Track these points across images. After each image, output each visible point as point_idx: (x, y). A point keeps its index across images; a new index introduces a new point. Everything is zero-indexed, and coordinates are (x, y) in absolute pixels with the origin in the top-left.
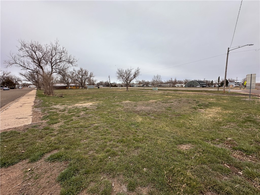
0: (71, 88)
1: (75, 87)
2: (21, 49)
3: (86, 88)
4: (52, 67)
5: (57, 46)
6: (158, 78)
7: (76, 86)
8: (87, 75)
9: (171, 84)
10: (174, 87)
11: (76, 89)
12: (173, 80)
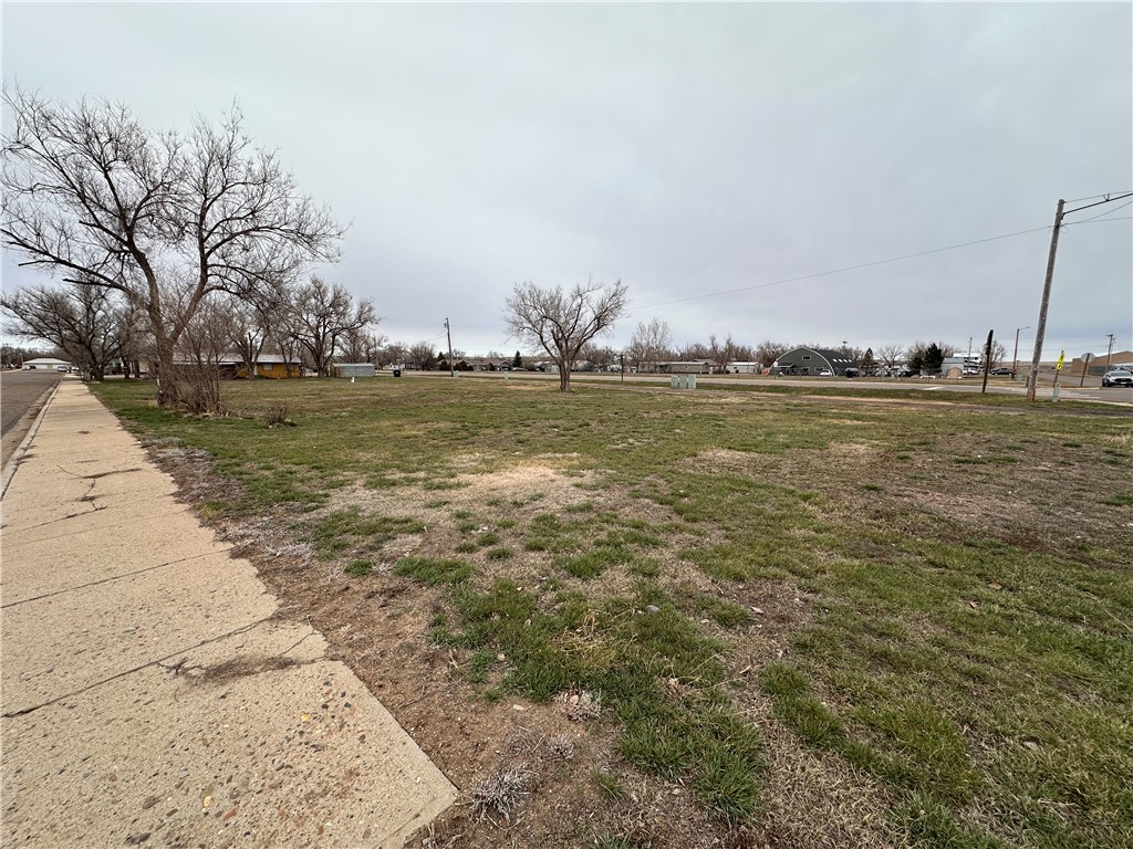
0: (263, 373)
1: (282, 372)
2: (18, 146)
3: (335, 374)
4: (204, 258)
5: (234, 147)
6: (658, 337)
7: (285, 363)
8: (343, 314)
9: (710, 362)
10: (722, 373)
11: (289, 377)
12: (722, 345)
